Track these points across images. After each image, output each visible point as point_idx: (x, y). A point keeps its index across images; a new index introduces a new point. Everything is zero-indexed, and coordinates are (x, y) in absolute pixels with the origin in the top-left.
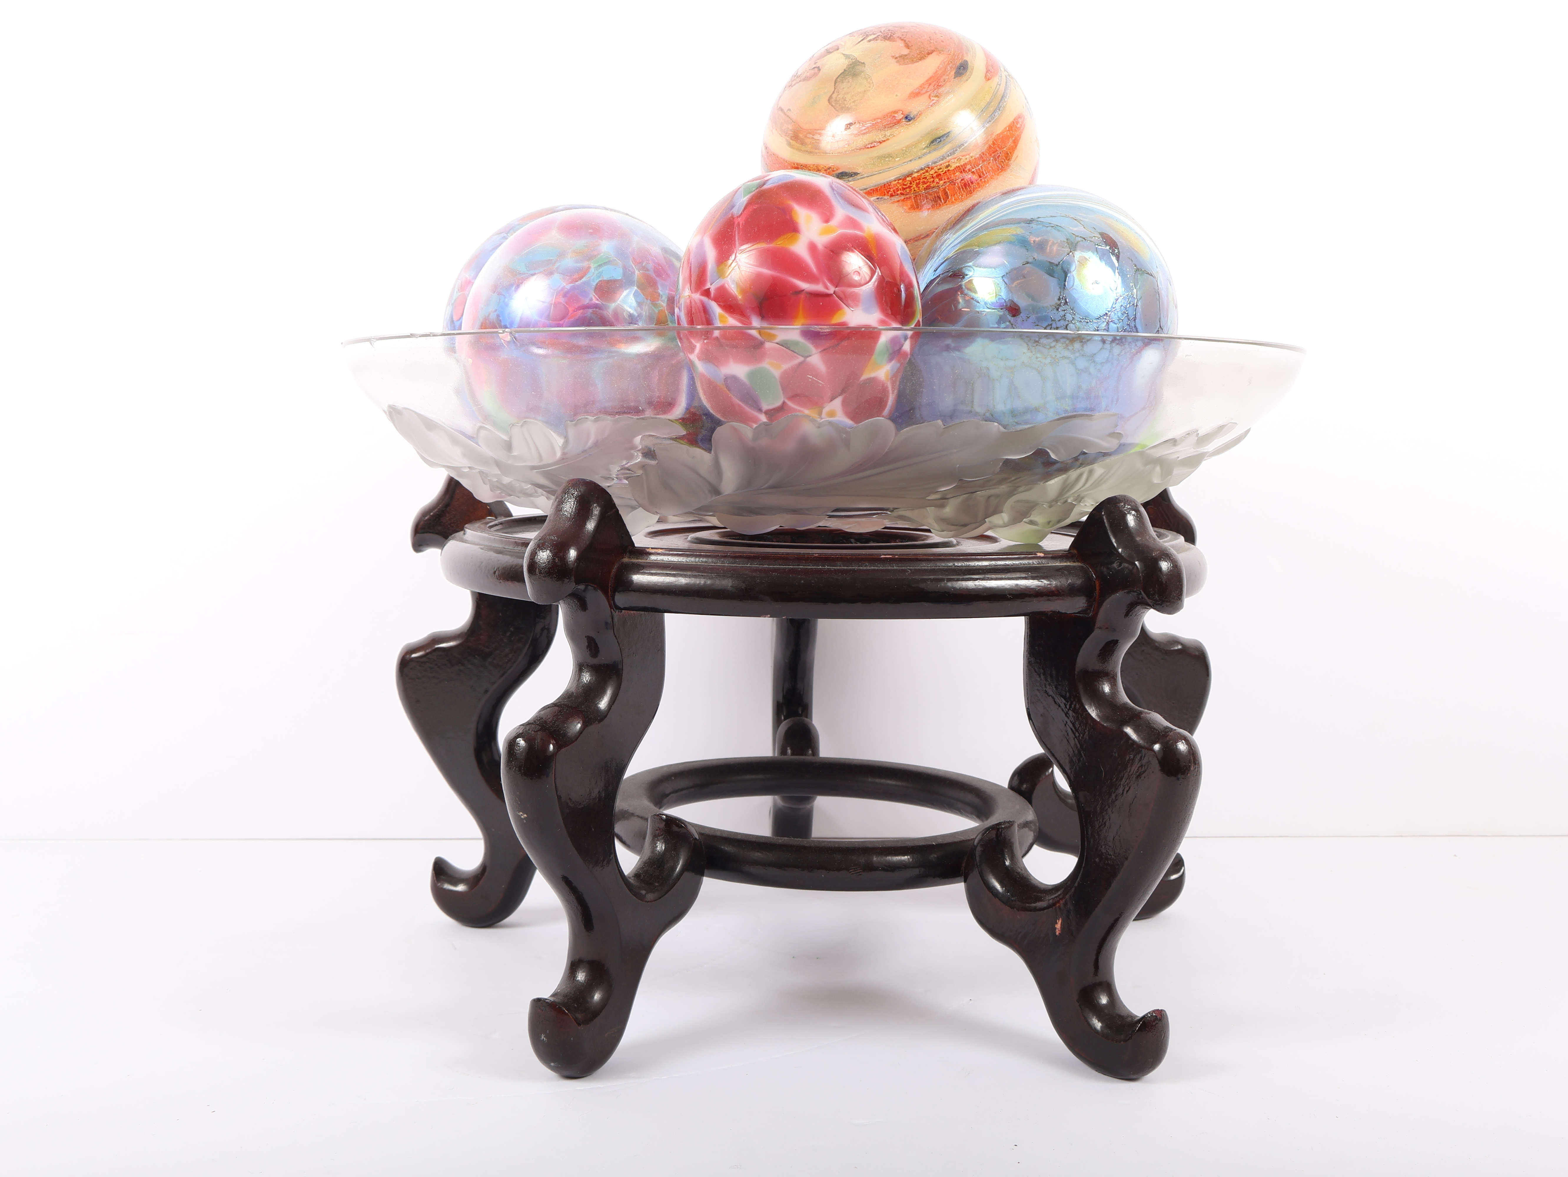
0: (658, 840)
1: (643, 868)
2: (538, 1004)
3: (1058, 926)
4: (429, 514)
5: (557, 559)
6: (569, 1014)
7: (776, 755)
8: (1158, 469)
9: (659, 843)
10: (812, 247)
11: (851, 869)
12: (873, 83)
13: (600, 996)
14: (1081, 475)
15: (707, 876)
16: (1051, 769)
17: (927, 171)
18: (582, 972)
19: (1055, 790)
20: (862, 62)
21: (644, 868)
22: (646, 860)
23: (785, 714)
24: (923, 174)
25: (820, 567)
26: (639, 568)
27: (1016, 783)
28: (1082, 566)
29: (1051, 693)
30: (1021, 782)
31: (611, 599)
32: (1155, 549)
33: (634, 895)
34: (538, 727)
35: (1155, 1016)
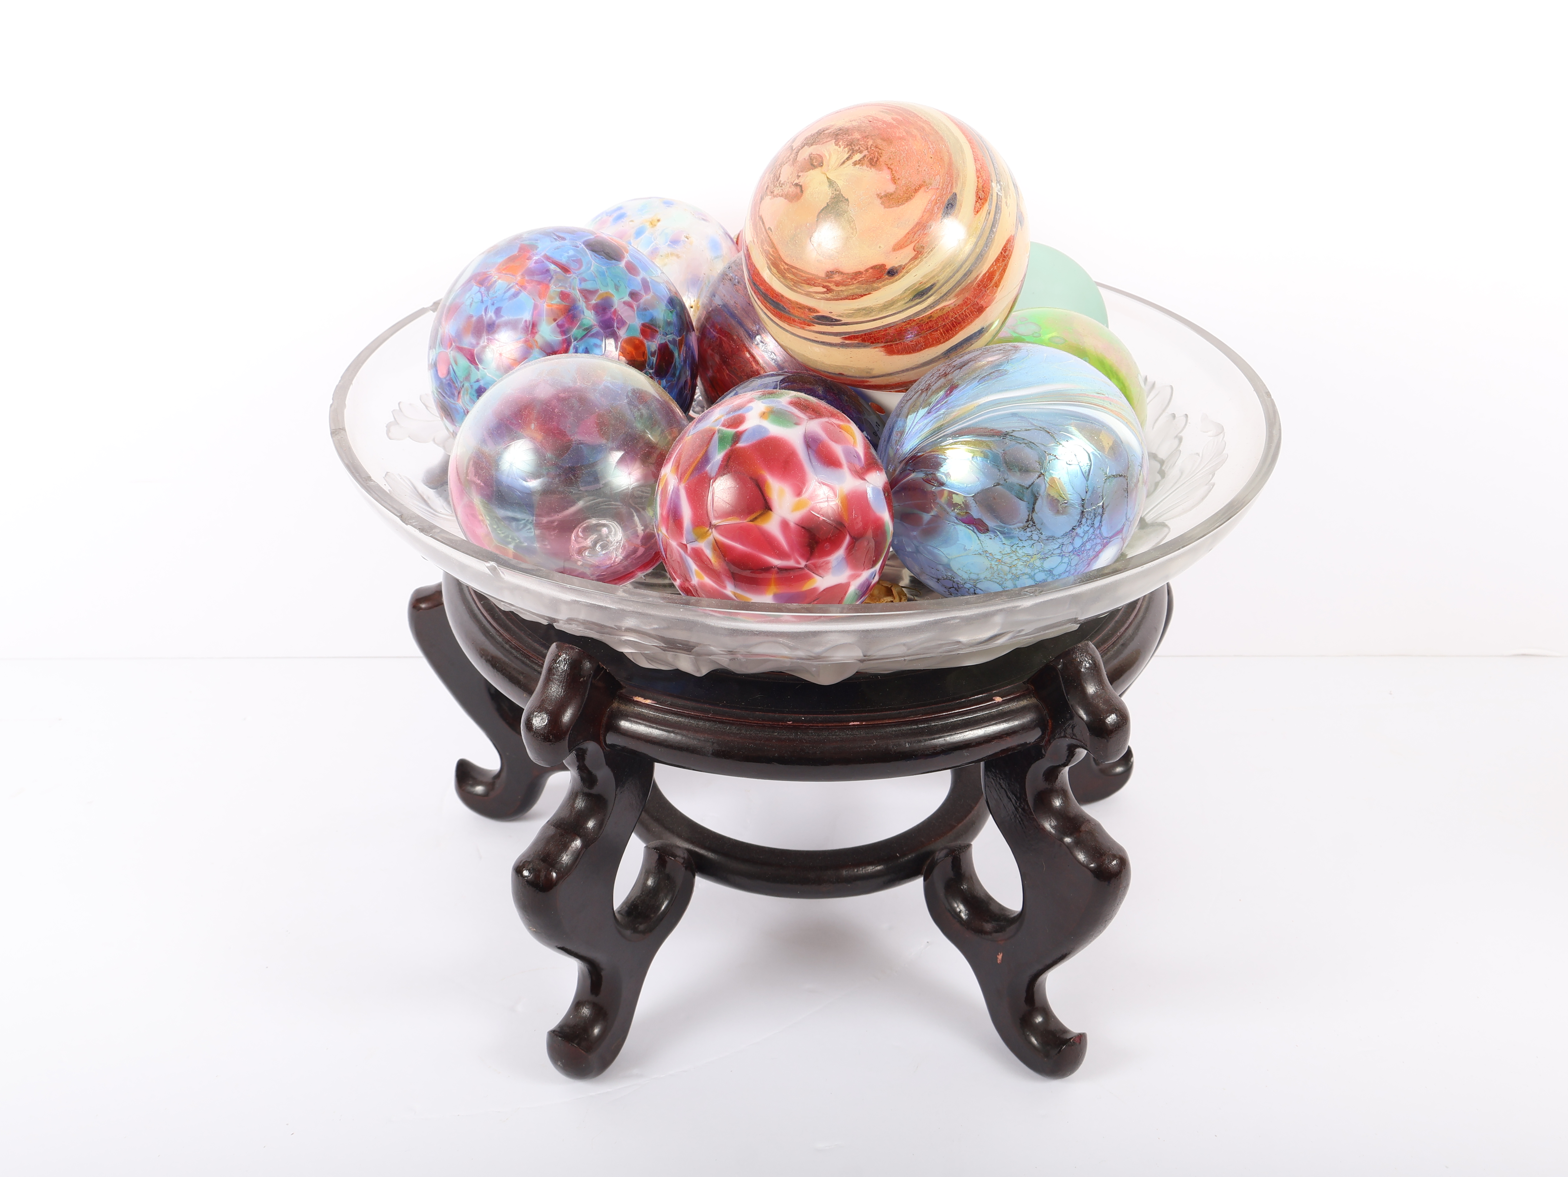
10: (785, 525)
12: (856, 229)
13: (599, 1030)
17: (909, 323)
18: (585, 1007)
20: (846, 198)
24: (905, 325)
26: (627, 716)
28: (1037, 704)
29: (1004, 786)
31: (602, 743)
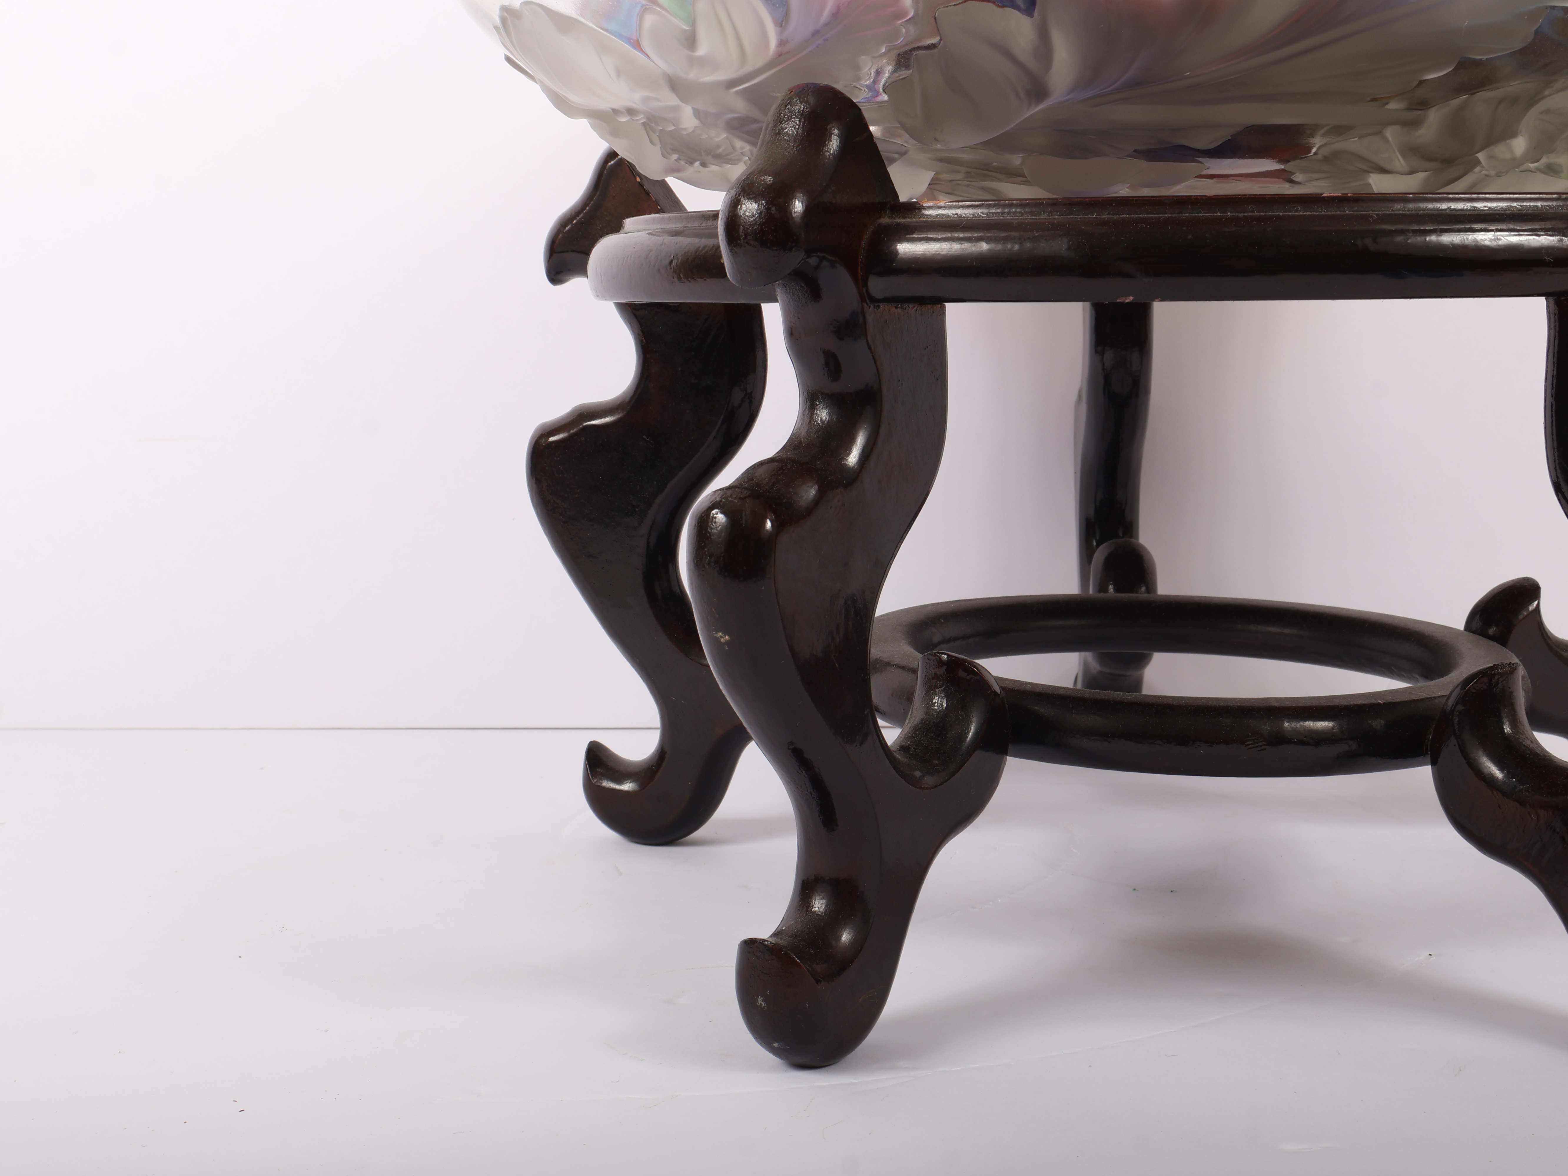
0: (935, 694)
1: (912, 737)
2: (750, 947)
4: (572, 223)
5: (773, 208)
6: (801, 964)
7: (1091, 592)
9: (937, 698)
11: (1248, 741)
13: (850, 937)
15: (1010, 756)
16: (1536, 603)
18: (820, 899)
19: (1542, 635)
21: (914, 737)
22: (917, 725)
23: (1098, 538)
25: (1219, 214)
26: (906, 233)
27: (1475, 624)
30: (1485, 623)
31: (861, 283)
33: (903, 777)
34: (745, 493)
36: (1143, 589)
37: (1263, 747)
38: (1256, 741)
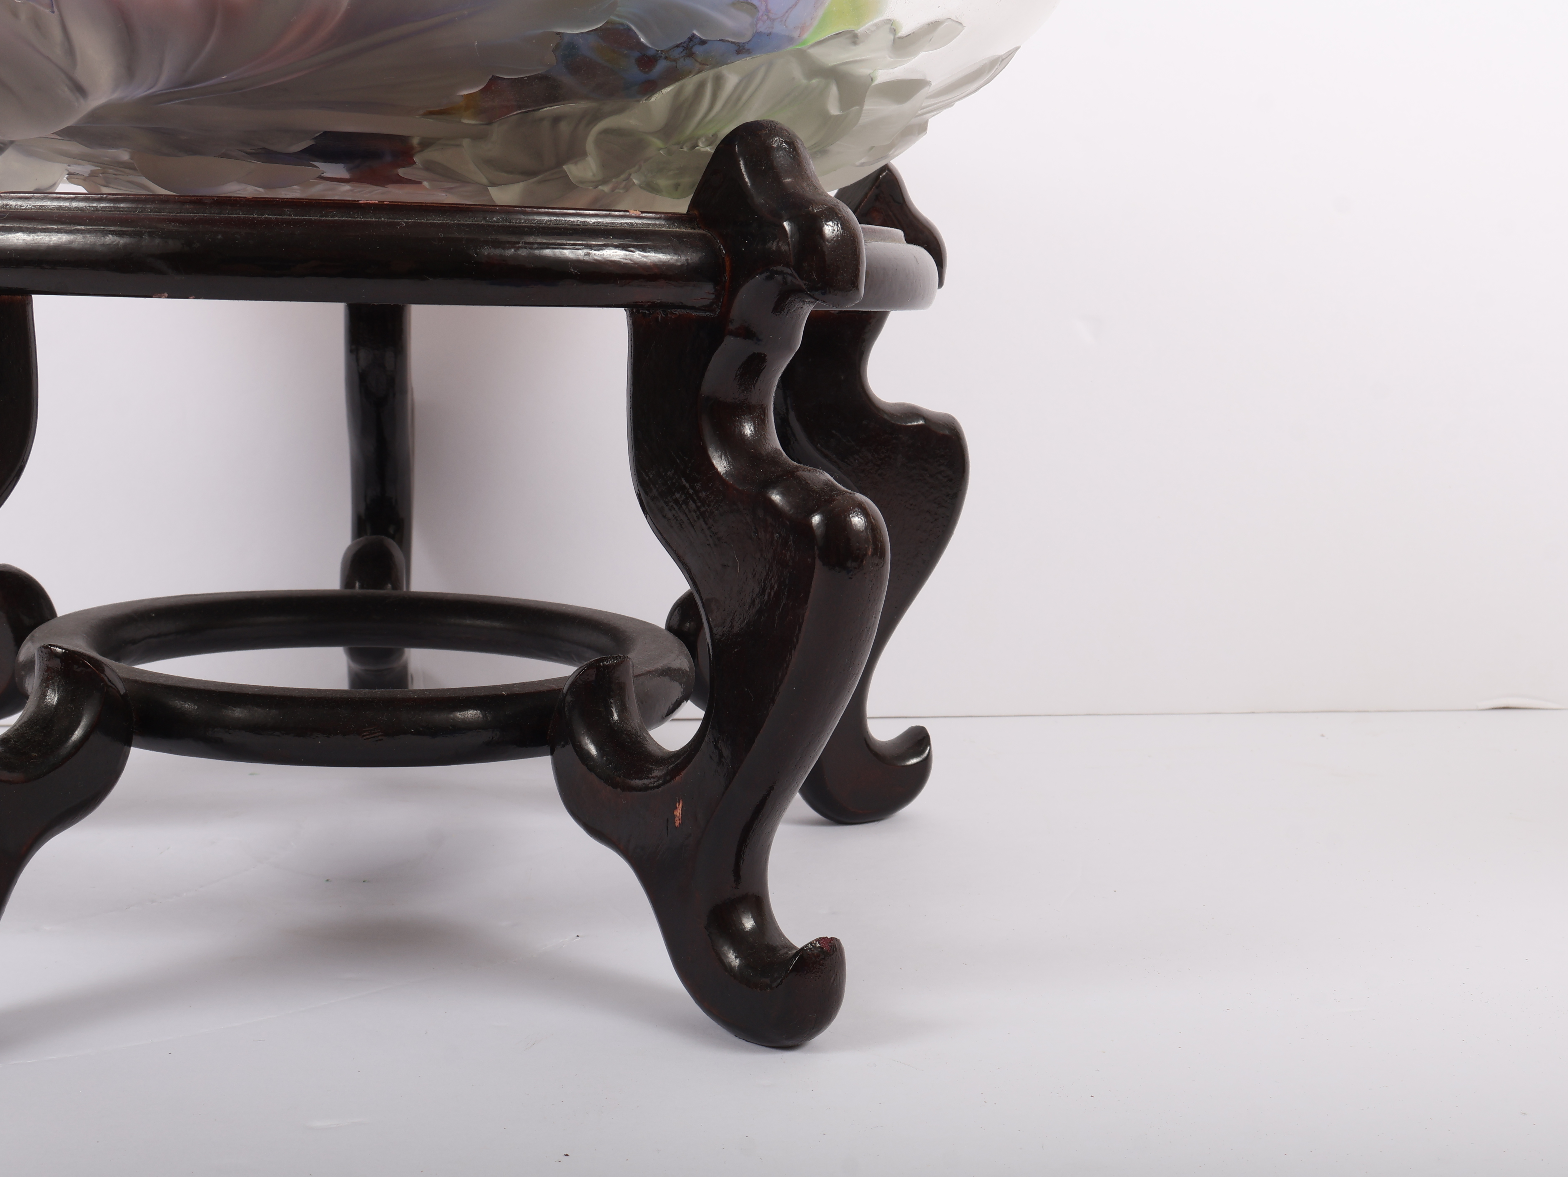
0: (49, 688)
1: (17, 730)
3: (678, 812)
8: (834, 90)
9: (49, 691)
11: (365, 731)
14: (701, 86)
21: (19, 730)
22: (27, 719)
27: (676, 620)
28: (704, 235)
30: (683, 620)
32: (814, 201)
35: (819, 947)
36: (390, 586)
37: (380, 738)
38: (372, 732)
